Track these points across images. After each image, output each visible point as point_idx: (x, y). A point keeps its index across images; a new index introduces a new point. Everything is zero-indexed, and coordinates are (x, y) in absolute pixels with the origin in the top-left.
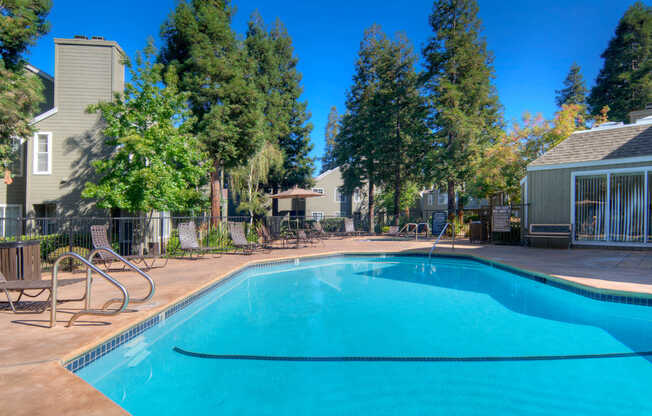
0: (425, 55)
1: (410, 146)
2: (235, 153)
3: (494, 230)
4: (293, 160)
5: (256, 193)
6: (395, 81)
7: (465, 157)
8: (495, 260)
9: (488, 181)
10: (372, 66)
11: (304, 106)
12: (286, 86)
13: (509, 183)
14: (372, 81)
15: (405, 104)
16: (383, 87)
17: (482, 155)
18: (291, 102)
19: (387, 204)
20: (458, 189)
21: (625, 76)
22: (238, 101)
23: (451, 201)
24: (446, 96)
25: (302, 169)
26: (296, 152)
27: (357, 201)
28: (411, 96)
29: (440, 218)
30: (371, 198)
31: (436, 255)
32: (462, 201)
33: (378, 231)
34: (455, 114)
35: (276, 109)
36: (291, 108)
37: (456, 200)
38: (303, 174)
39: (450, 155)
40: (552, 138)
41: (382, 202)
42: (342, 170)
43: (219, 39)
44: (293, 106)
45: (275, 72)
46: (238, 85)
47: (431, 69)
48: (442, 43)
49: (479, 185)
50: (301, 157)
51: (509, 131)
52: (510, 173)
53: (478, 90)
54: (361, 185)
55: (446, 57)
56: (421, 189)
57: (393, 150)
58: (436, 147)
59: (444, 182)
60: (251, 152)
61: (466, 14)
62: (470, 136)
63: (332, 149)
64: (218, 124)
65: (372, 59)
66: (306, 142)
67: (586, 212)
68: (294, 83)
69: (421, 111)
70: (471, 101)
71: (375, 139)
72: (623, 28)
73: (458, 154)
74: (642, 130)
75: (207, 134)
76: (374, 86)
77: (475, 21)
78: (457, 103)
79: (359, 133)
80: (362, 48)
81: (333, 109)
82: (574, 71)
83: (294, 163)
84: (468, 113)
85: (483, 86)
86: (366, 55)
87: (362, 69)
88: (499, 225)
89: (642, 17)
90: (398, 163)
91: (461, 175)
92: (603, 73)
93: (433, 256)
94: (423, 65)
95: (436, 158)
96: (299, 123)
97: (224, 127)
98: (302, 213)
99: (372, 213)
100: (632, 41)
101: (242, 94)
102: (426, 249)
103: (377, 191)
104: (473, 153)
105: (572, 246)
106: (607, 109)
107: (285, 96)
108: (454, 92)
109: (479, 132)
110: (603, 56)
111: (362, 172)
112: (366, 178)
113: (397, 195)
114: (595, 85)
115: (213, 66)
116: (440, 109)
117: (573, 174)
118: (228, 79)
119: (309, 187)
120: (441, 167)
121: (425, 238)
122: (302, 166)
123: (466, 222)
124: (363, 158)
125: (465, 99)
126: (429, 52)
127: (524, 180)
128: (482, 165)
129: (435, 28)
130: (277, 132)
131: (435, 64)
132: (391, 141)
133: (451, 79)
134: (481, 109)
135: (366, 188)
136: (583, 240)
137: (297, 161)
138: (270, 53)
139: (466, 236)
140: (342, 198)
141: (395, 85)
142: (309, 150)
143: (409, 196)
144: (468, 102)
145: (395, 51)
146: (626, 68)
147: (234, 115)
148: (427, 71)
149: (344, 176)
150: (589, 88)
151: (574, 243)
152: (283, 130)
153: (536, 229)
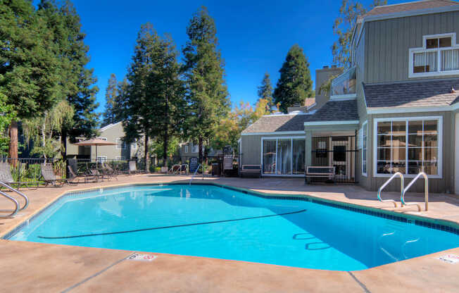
0: (185, 54)
1: (175, 113)
2: (35, 107)
3: (225, 168)
4: (81, 114)
5: (50, 139)
6: (165, 67)
7: (209, 123)
8: (225, 184)
9: (222, 139)
10: (147, 52)
11: (91, 72)
12: (74, 54)
13: (233, 142)
14: (148, 63)
15: (171, 84)
16: (155, 69)
17: (219, 124)
18: (79, 68)
19: (158, 152)
20: (205, 143)
21: (289, 85)
22: (39, 65)
23: (200, 150)
24: (198, 83)
25: (88, 122)
26: (84, 108)
27: (134, 148)
28: (175, 79)
29: (195, 161)
30: (146, 147)
31: (194, 184)
32: (207, 151)
33: (152, 170)
34: (203, 95)
35: (66, 72)
36: (79, 72)
37: (203, 150)
38: (89, 126)
39: (200, 121)
40: (254, 118)
41: (153, 150)
42: (124, 125)
43: (22, 13)
44: (81, 71)
45: (66, 41)
46: (39, 52)
47: (188, 63)
48: (196, 48)
49: (217, 142)
50: (88, 112)
51: (233, 111)
52: (233, 135)
53: (216, 82)
54: (138, 137)
55: (198, 58)
56: (180, 142)
57: (162, 114)
58: (191, 115)
59: (196, 138)
60: (49, 106)
61: (209, 33)
62: (212, 111)
63: (112, 107)
64: (20, 82)
65: (147, 48)
66: (92, 101)
67: (268, 159)
68: (82, 53)
69: (182, 90)
70: (213, 88)
71: (150, 105)
72: (289, 58)
73: (205, 121)
74: (291, 117)
75: (9, 89)
76: (149, 67)
77: (214, 38)
78: (204, 89)
79: (137, 99)
80: (139, 37)
81: (113, 76)
82: (267, 77)
83: (82, 117)
84: (211, 96)
85: (219, 80)
86: (143, 44)
87: (139, 53)
88: (227, 166)
89: (297, 54)
90: (166, 124)
91: (207, 135)
92: (280, 81)
93: (192, 184)
94: (183, 60)
95: (191, 122)
96: (86, 85)
97: (25, 85)
98: (88, 156)
99: (147, 158)
100: (293, 66)
101: (43, 60)
102: (187, 180)
103: (150, 142)
104: (213, 122)
105: (262, 177)
106: (279, 104)
107: (73, 62)
108: (202, 82)
109: (217, 109)
110: (280, 71)
111: (140, 128)
112: (142, 132)
113: (166, 146)
114: (276, 87)
115: (17, 34)
116: (194, 91)
117: (262, 138)
118: (30, 47)
119: (94, 136)
120: (195, 129)
121: (186, 174)
122: (88, 119)
123: (209, 164)
124: (141, 118)
125: (209, 87)
126: (187, 52)
127: (240, 141)
128: (219, 130)
129: (191, 36)
130: (68, 91)
131: (191, 61)
132: (161, 108)
133: (200, 71)
134: (218, 94)
135: (143, 139)
136: (266, 174)
137: (84, 115)
138: (62, 25)
139: (209, 173)
140: (123, 146)
141: (165, 70)
142: (95, 107)
143: (173, 146)
144: (211, 89)
145: (165, 46)
146: (290, 80)
147: (35, 76)
148: (185, 64)
149: (125, 130)
150: (273, 88)
151: (263, 175)
152: (72, 89)
153: (245, 168)
